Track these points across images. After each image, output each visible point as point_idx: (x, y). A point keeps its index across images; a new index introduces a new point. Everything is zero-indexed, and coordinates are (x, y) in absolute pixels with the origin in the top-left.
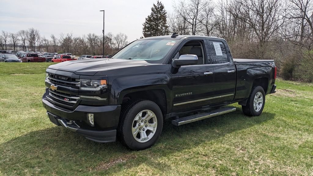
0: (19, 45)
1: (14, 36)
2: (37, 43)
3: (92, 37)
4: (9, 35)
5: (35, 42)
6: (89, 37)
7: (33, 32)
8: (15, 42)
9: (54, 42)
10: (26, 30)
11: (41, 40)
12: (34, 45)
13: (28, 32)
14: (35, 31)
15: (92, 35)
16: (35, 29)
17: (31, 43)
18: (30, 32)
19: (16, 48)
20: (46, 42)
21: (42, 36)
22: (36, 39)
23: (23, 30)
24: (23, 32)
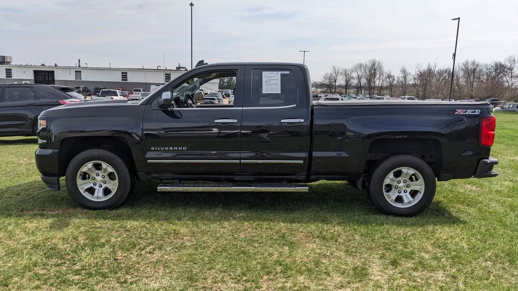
0: (353, 84)
1: (347, 72)
2: (377, 82)
3: (470, 67)
4: (341, 71)
5: (375, 80)
6: (464, 67)
7: (374, 64)
8: (348, 81)
9: (405, 78)
10: (365, 63)
11: (384, 76)
12: (373, 85)
13: (366, 66)
14: (377, 64)
15: (470, 64)
16: (377, 60)
17: (369, 81)
18: (371, 65)
19: (348, 90)
20: (391, 79)
21: (386, 70)
22: (378, 76)
23: (360, 62)
24: (360, 66)
